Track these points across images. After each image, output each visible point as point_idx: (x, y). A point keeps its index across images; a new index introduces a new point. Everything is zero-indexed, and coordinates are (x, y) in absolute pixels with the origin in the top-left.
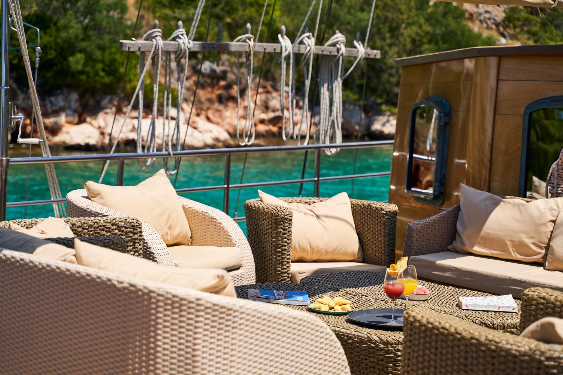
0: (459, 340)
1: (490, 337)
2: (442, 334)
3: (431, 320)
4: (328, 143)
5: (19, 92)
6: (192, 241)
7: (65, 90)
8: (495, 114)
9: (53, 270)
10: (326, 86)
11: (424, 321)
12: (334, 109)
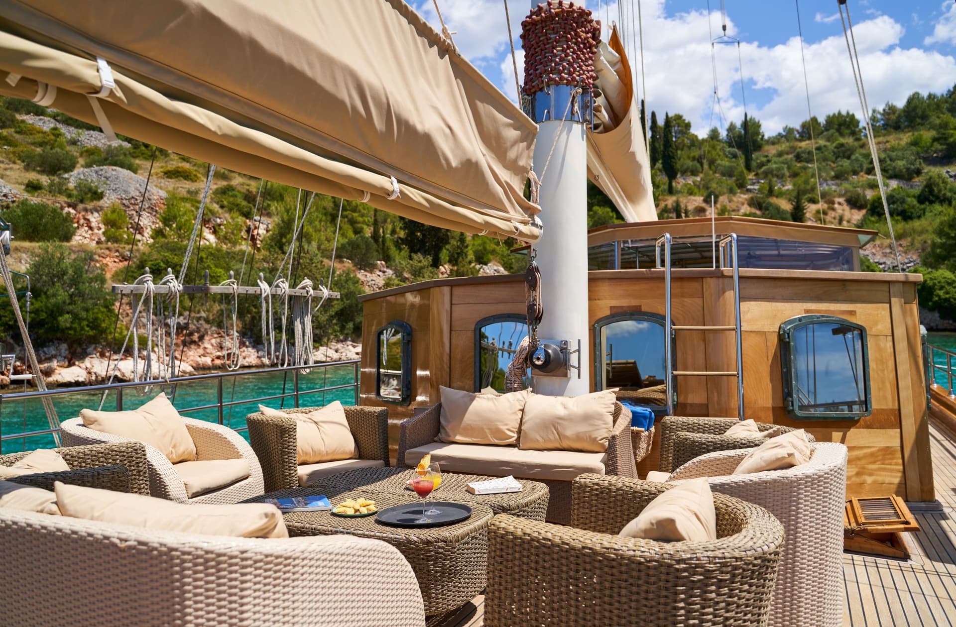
5: (16, 346)
7: (56, 342)
8: (451, 330)
10: (298, 320)
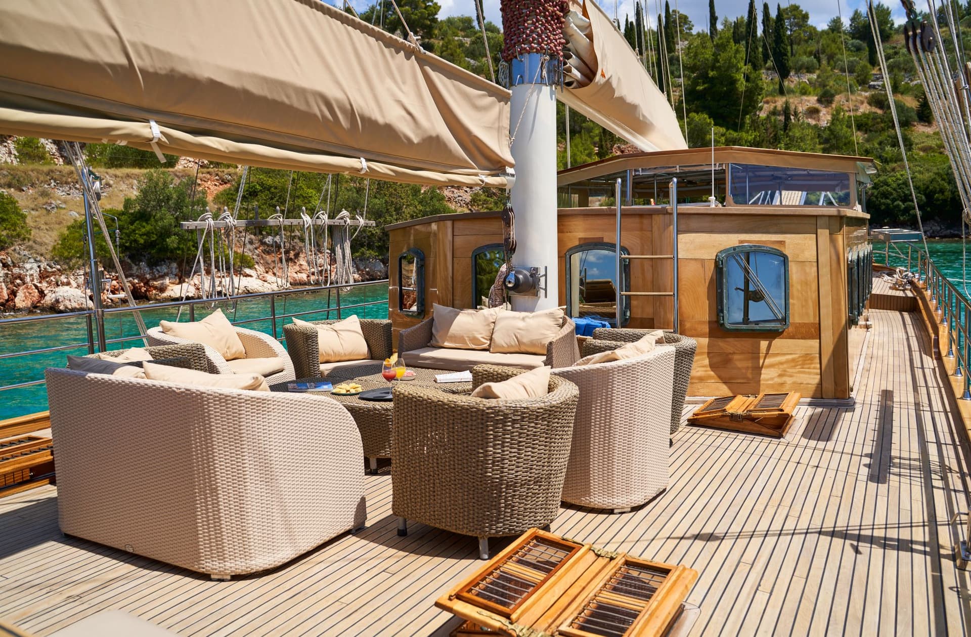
0: (430, 403)
1: (450, 399)
2: (419, 400)
3: (411, 392)
4: (344, 284)
6: (247, 355)
8: (453, 258)
9: (127, 384)
10: (339, 246)
11: (406, 393)
12: (346, 261)
